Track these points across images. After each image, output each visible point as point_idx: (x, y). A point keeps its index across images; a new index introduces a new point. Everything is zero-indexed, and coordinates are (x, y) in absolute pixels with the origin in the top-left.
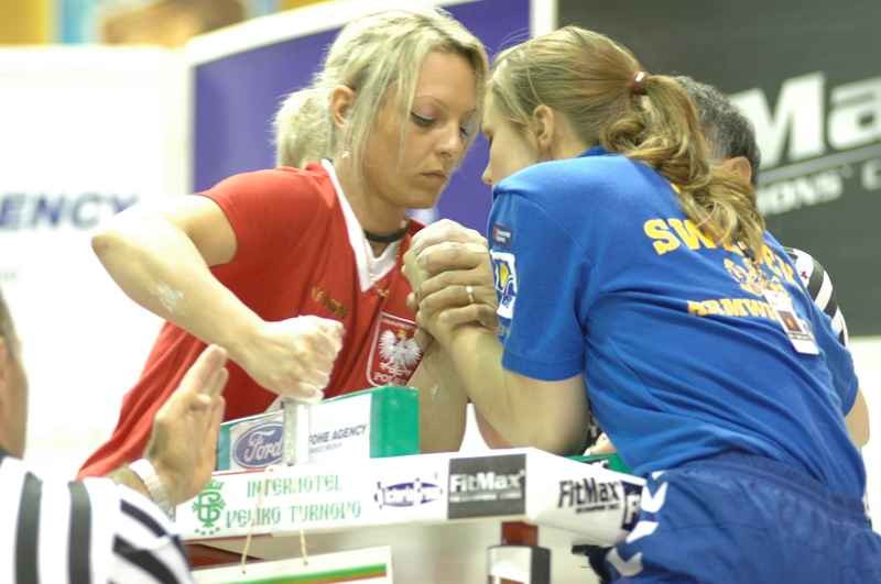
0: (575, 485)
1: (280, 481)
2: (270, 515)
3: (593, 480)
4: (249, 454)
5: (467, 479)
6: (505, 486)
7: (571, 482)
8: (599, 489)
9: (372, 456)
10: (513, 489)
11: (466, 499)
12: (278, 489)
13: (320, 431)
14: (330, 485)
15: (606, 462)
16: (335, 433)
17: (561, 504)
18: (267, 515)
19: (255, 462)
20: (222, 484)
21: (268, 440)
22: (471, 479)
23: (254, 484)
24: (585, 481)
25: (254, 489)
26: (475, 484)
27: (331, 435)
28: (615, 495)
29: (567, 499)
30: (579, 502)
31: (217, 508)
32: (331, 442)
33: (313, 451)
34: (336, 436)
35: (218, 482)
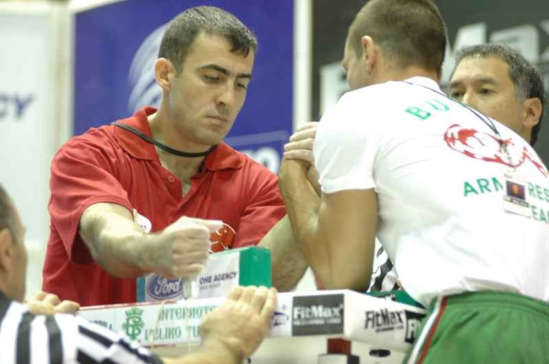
0: (375, 314)
1: (181, 309)
2: (174, 332)
3: (386, 310)
4: (157, 290)
5: (305, 310)
6: (330, 314)
7: (373, 312)
8: (390, 316)
10: (335, 317)
11: (304, 323)
12: (179, 315)
13: (205, 275)
15: (394, 296)
16: (216, 277)
17: (366, 326)
18: (172, 333)
19: (161, 294)
22: (308, 310)
23: (163, 312)
24: (382, 311)
25: (163, 315)
26: (310, 313)
27: (213, 279)
28: (400, 320)
29: (370, 323)
30: (378, 325)
31: (139, 327)
32: (213, 283)
33: (201, 288)
34: (216, 279)
35: (139, 310)
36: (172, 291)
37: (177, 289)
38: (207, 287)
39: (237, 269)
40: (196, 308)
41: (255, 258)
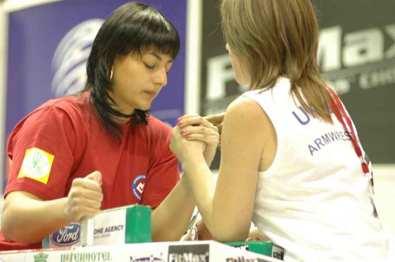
0: (234, 260)
1: (79, 254)
3: (243, 258)
4: (59, 238)
5: (178, 256)
6: (198, 260)
7: (232, 259)
9: (127, 242)
12: (77, 259)
13: (98, 227)
14: (105, 258)
15: (248, 246)
16: (107, 229)
19: (62, 242)
20: (47, 256)
21: (69, 231)
22: (180, 256)
23: (65, 256)
24: (239, 258)
25: (64, 259)
26: (182, 259)
27: (104, 230)
32: (104, 233)
33: (95, 238)
34: (107, 230)
35: (45, 255)
36: (71, 239)
37: (75, 238)
38: (99, 237)
39: (123, 223)
40: (91, 254)
41: (138, 214)
